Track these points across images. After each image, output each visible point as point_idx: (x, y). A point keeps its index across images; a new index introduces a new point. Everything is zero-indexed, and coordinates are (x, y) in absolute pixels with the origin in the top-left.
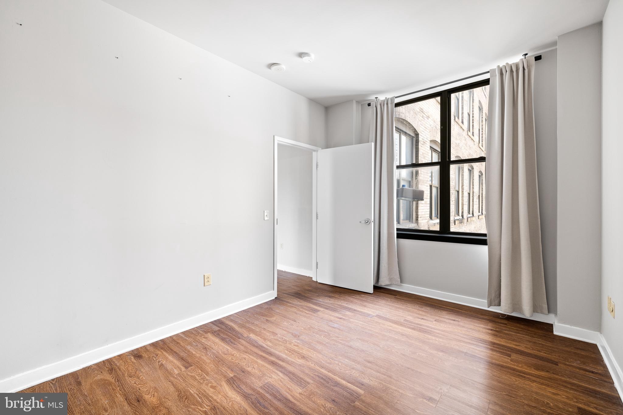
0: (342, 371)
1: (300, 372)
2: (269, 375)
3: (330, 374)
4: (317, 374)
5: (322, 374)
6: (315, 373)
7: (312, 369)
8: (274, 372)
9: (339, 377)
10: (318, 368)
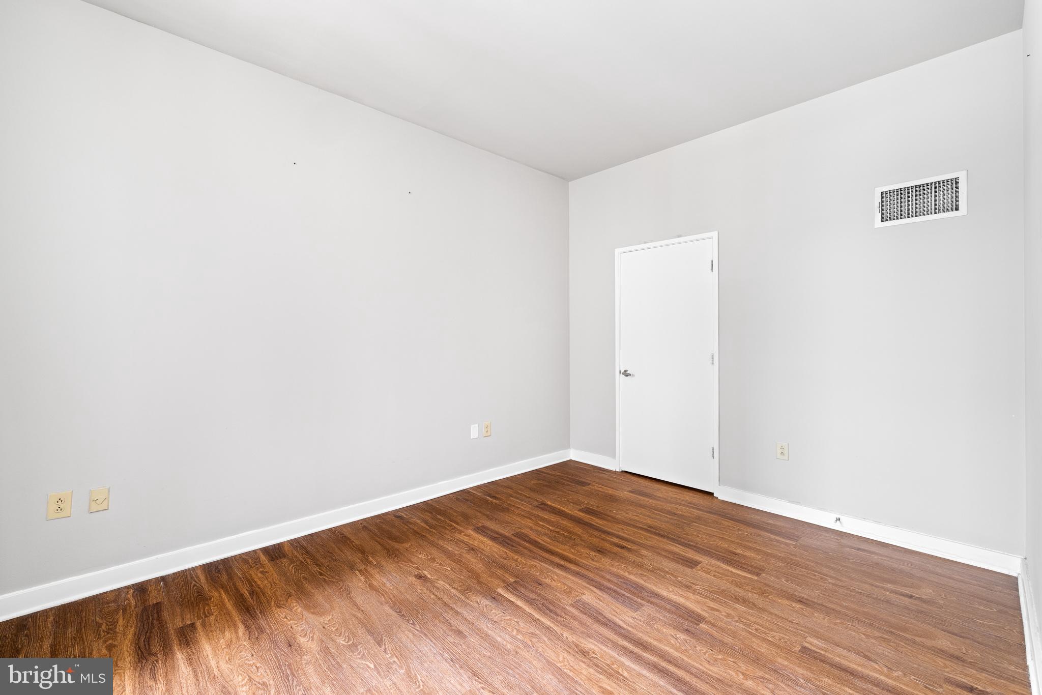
0: (515, 620)
1: (588, 623)
2: (639, 622)
3: (537, 616)
4: (559, 618)
5: (550, 616)
6: (562, 619)
7: (566, 627)
8: (633, 628)
9: (524, 611)
10: (556, 628)
